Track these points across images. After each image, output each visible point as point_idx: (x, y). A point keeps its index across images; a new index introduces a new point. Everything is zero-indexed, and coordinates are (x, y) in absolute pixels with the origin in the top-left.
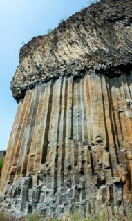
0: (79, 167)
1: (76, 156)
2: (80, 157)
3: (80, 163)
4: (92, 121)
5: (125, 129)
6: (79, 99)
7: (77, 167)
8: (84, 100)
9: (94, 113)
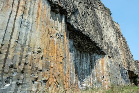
0: (22, 67)
1: (21, 58)
2: (24, 60)
3: (23, 64)
4: (37, 35)
5: (51, 49)
6: (29, 12)
7: (20, 67)
8: (33, 15)
9: (40, 30)
